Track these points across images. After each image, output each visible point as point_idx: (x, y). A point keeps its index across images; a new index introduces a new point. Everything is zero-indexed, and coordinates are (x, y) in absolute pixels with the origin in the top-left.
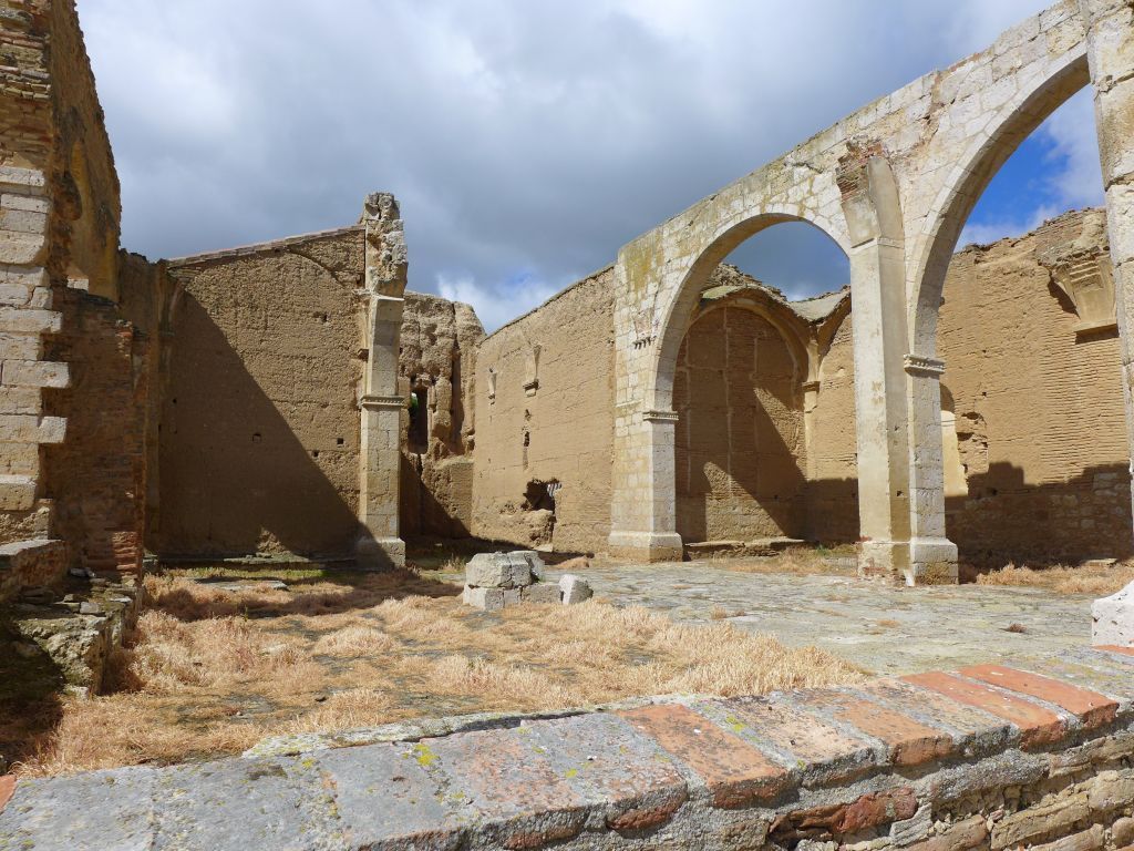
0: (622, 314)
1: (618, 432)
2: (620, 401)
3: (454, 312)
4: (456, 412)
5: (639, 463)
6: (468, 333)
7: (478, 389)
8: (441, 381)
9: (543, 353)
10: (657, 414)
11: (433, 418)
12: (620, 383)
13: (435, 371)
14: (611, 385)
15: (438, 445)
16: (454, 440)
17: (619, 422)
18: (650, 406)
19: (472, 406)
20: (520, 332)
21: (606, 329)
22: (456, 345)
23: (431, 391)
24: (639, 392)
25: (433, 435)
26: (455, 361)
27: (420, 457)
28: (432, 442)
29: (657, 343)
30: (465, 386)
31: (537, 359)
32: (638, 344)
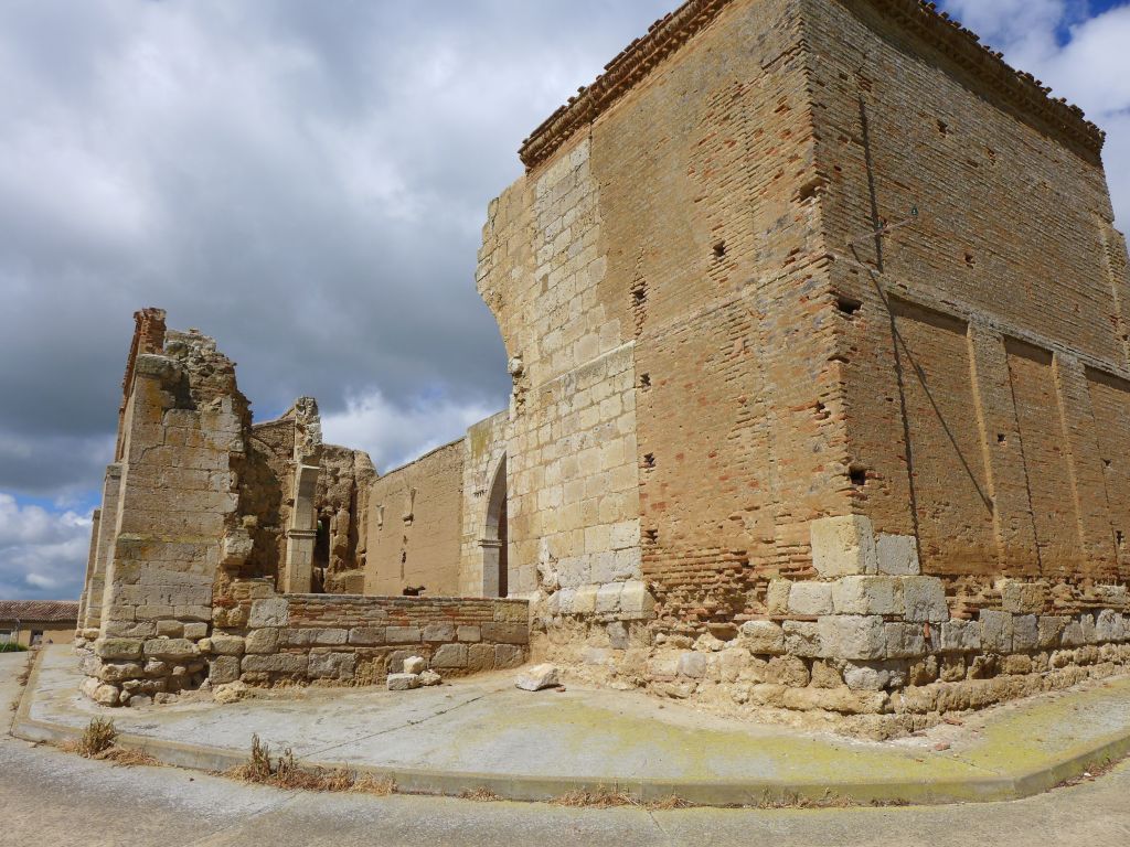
0: (468, 472)
1: (464, 553)
2: (465, 532)
3: (354, 458)
4: (352, 535)
5: (475, 574)
6: (364, 475)
7: (370, 518)
8: (342, 512)
9: (417, 495)
10: (487, 541)
11: (334, 540)
12: (465, 520)
13: (337, 504)
14: (460, 521)
15: (337, 562)
16: (350, 558)
17: (464, 546)
18: (483, 536)
19: (365, 531)
20: (402, 478)
21: (458, 482)
22: (354, 484)
23: (334, 519)
24: (476, 526)
25: (334, 554)
26: (353, 496)
27: (322, 571)
28: (333, 558)
29: (488, 494)
30: (360, 515)
31: (413, 499)
32: (477, 494)
